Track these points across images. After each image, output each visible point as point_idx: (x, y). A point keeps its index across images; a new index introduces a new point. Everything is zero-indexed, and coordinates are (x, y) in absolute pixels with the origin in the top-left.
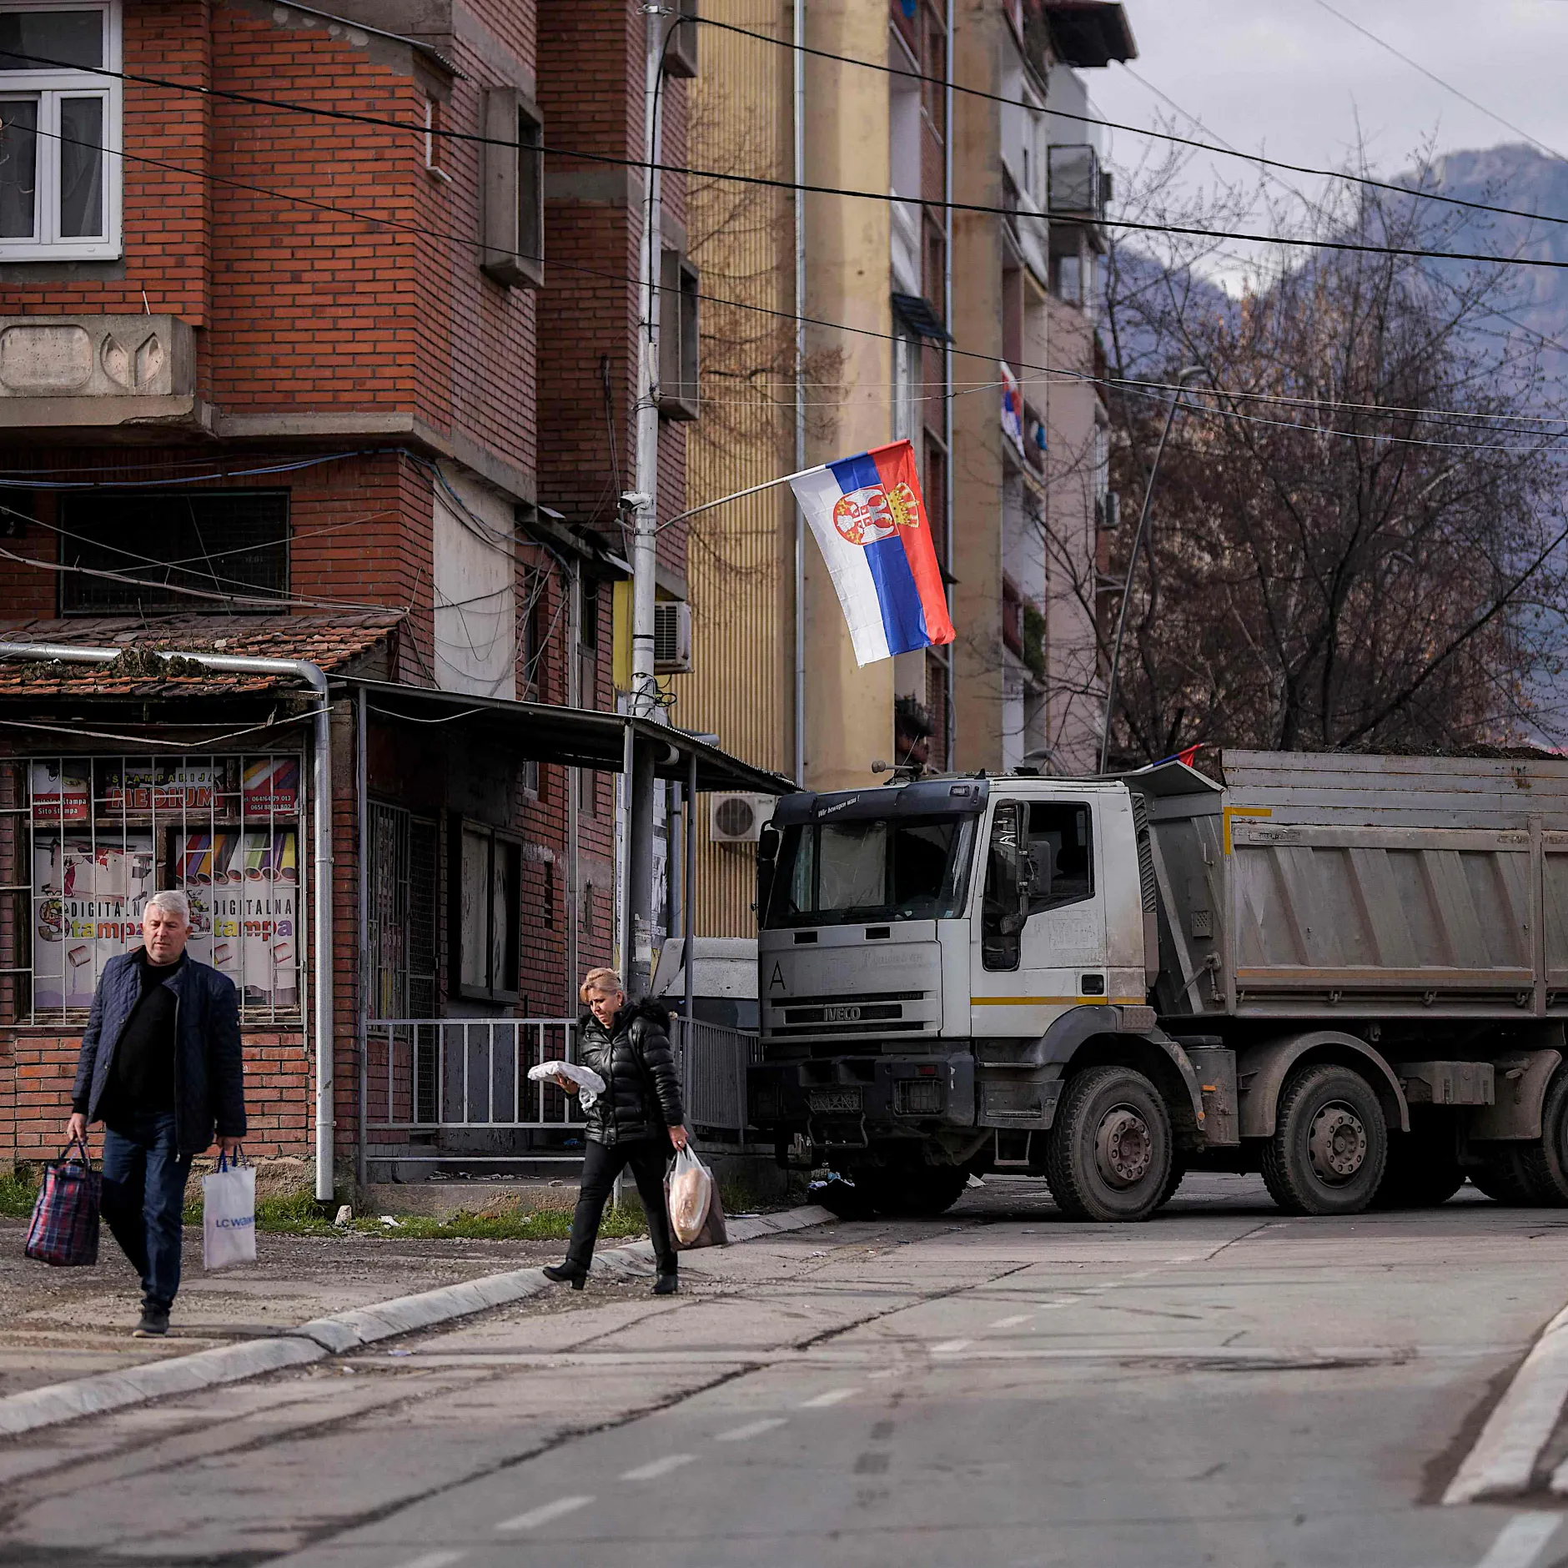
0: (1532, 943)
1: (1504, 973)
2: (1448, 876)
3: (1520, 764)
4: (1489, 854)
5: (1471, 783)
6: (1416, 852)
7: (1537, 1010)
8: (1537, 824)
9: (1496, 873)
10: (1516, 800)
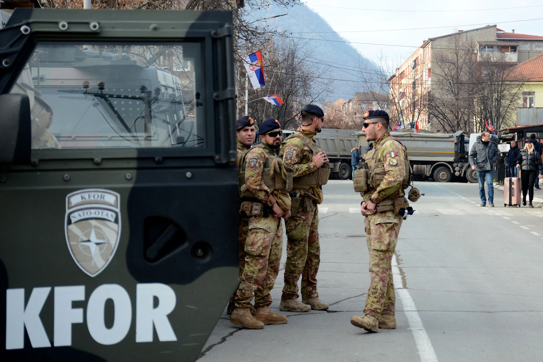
0: (338, 150)
1: (335, 153)
2: (329, 142)
3: (337, 129)
4: (333, 140)
5: (332, 132)
6: (326, 139)
7: (338, 157)
8: (339, 137)
9: (334, 142)
10: (337, 134)
